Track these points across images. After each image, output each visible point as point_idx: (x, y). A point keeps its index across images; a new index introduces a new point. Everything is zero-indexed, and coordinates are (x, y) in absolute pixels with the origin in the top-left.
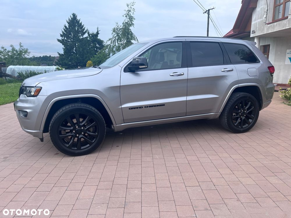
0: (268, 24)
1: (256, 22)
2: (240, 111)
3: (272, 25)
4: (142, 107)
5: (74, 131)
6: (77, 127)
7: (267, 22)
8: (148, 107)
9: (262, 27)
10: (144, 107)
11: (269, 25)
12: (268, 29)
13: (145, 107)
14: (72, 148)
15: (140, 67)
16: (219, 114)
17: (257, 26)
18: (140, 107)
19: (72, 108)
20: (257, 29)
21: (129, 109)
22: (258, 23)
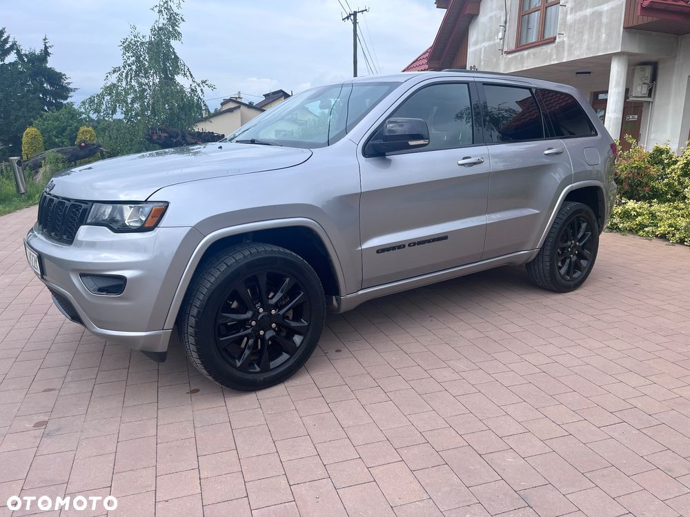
0: (508, 53)
1: (478, 47)
2: (569, 243)
3: (517, 56)
4: (404, 246)
5: (254, 323)
6: (261, 310)
7: (505, 49)
8: (414, 244)
9: (495, 60)
10: (407, 245)
11: (510, 56)
12: (508, 64)
13: (409, 245)
14: (250, 370)
15: (412, 143)
16: (536, 251)
17: (482, 57)
18: (399, 246)
19: (253, 259)
20: (482, 63)
21: (378, 252)
22: (483, 50)
